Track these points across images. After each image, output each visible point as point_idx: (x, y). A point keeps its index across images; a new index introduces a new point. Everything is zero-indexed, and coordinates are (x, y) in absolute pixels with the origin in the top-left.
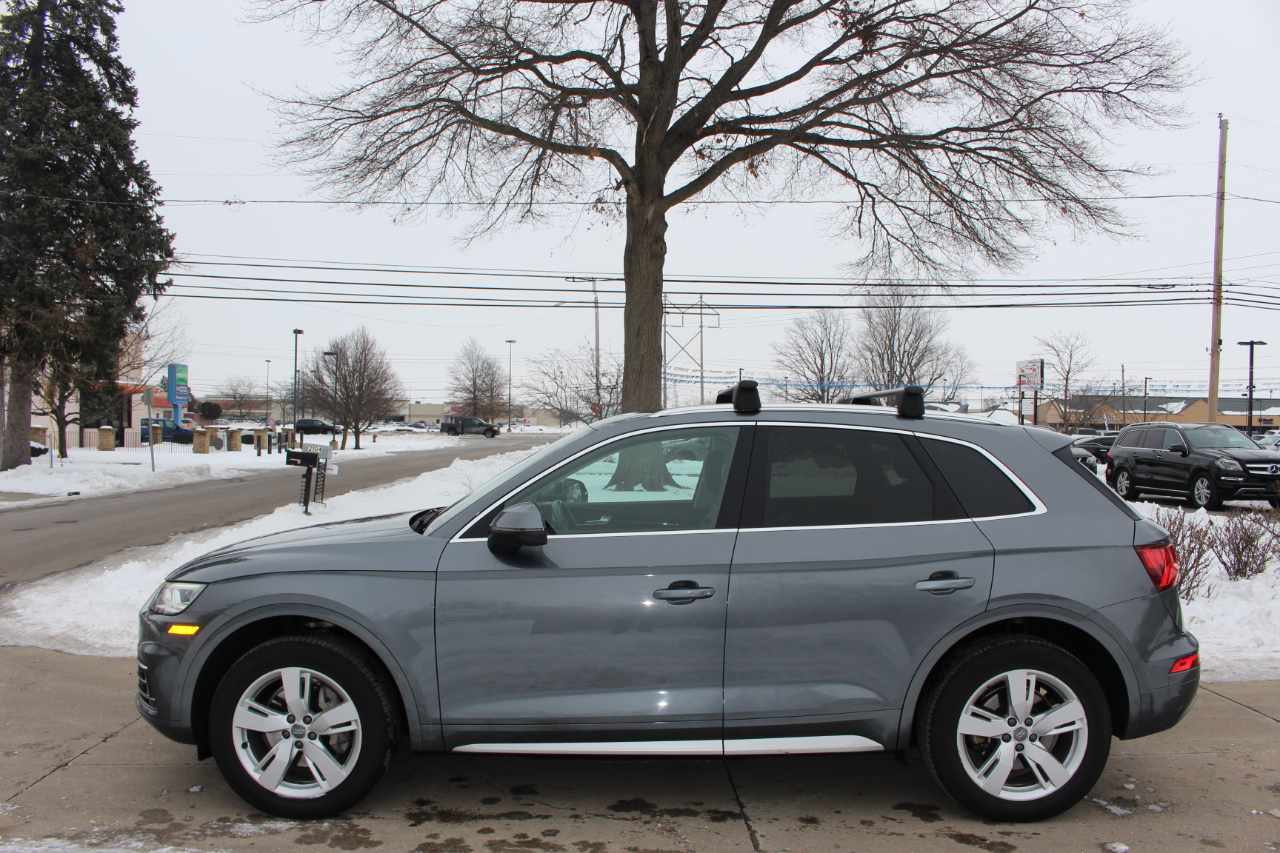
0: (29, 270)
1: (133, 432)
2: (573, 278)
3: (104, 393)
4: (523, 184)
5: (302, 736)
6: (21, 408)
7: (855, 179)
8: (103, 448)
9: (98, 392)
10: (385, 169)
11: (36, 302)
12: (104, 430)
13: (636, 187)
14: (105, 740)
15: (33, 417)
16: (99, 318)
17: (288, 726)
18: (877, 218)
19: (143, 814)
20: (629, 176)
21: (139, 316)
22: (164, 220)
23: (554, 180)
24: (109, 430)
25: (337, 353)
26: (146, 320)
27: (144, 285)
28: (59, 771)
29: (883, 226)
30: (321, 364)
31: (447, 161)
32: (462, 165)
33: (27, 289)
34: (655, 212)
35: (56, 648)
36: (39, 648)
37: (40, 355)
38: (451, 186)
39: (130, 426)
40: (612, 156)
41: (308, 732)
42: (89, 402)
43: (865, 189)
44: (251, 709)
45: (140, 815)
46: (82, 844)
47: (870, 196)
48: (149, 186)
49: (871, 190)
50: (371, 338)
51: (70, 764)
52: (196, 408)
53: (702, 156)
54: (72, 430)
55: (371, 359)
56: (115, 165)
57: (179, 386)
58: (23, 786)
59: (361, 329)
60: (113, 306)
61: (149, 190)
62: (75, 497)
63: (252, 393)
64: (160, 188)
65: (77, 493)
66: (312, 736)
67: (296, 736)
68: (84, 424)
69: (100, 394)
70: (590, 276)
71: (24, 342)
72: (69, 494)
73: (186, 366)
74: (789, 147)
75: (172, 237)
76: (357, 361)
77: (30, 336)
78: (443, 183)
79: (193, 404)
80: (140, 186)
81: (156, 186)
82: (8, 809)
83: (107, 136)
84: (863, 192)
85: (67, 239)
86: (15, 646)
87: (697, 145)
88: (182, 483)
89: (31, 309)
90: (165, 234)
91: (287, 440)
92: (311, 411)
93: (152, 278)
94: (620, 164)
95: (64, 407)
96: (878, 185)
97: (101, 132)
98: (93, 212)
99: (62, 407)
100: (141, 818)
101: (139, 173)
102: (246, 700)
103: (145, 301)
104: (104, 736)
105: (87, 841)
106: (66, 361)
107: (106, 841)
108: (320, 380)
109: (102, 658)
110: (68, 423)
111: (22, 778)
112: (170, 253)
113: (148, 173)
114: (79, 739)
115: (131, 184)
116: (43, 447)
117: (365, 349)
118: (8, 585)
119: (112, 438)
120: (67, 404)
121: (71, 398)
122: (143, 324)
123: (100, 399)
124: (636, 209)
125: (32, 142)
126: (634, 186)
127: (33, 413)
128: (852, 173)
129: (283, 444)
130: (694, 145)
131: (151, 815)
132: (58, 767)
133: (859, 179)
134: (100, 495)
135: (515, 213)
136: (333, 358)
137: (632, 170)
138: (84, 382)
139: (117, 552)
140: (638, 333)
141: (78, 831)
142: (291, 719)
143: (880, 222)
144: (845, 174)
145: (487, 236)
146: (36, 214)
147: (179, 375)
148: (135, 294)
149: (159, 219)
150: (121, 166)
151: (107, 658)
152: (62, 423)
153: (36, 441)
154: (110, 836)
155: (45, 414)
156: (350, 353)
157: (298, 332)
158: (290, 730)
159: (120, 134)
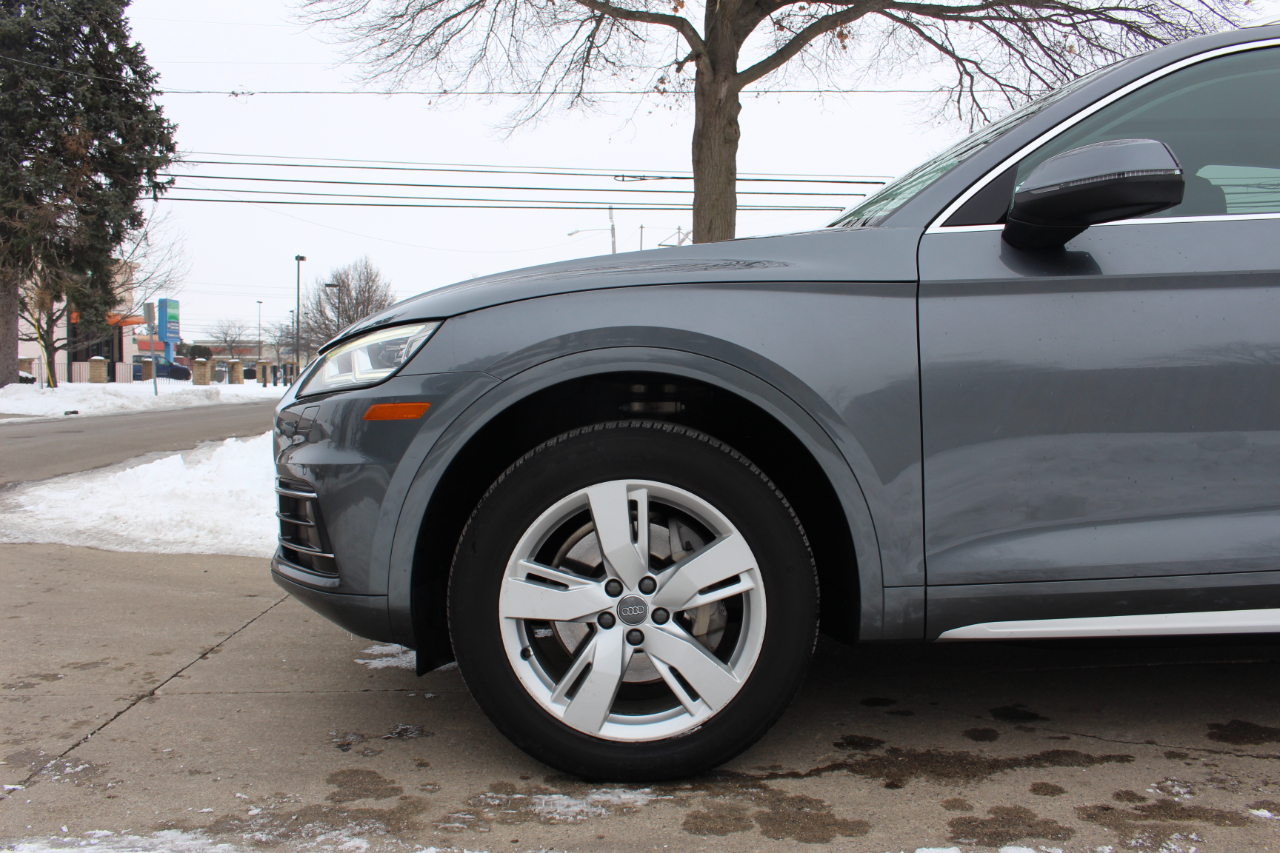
0: (12, 162)
1: (124, 368)
2: (623, 176)
3: (101, 304)
4: (573, 66)
5: (640, 619)
6: (7, 323)
7: (952, 54)
8: (94, 380)
9: (95, 302)
10: (417, 46)
11: (21, 198)
12: (96, 361)
13: (708, 61)
14: (204, 656)
15: (20, 342)
16: (94, 217)
17: (611, 603)
18: (974, 100)
19: (332, 779)
20: (701, 48)
21: (136, 220)
22: (164, 109)
23: (607, 61)
24: (101, 361)
25: (340, 285)
26: (145, 225)
27: (142, 186)
28: (142, 705)
29: (980, 110)
30: (323, 297)
31: (488, 37)
32: (506, 38)
33: (11, 184)
34: (728, 91)
35: (88, 544)
36: (64, 545)
37: (27, 262)
38: (493, 65)
39: (121, 359)
40: (681, 25)
41: (651, 608)
42: (85, 313)
43: (963, 66)
44: (532, 578)
45: (329, 782)
46: (238, 843)
47: (968, 74)
48: (145, 72)
49: (970, 67)
50: (375, 270)
51: (158, 692)
52: (185, 351)
53: (781, 28)
54: (61, 357)
55: (375, 291)
56: (106, 46)
57: (170, 322)
58: (86, 730)
59: (364, 259)
60: (110, 204)
61: (145, 77)
62: (73, 415)
63: (243, 338)
64: (158, 75)
65: (76, 412)
66: (660, 617)
67: (627, 620)
68: (74, 357)
69: (96, 305)
70: (642, 174)
71: (9, 244)
72: (66, 413)
73: (177, 302)
74: (879, 15)
75: (174, 127)
76: (361, 291)
77: (16, 237)
78: (484, 61)
79: (181, 348)
80: (135, 72)
81: (153, 73)
82: (68, 770)
83: (97, 9)
84: (961, 69)
85: (55, 126)
86: (29, 543)
87: (776, 14)
88: (190, 405)
89: (16, 206)
90: (165, 125)
91: (292, 373)
92: (306, 354)
93: (151, 174)
94: (691, 34)
95: (53, 332)
96: (979, 61)
97: (90, 6)
98: (84, 95)
99: (49, 332)
100: (334, 788)
101: (134, 57)
102: (520, 561)
103: (144, 204)
104: (200, 650)
105: (246, 836)
106: (58, 268)
107: (286, 836)
108: (322, 313)
109: (156, 555)
110: (57, 349)
111: (80, 716)
112: (171, 148)
113: (144, 58)
114: (160, 654)
115: (125, 71)
116: (30, 376)
117: (369, 278)
118: (9, 485)
119: (104, 370)
120: (55, 329)
121: (59, 322)
122: (142, 230)
123: (96, 309)
124: (707, 87)
125: (12, 14)
126: (705, 60)
127: (21, 339)
128: (950, 48)
129: (289, 377)
130: (772, 14)
131: (351, 783)
132: (140, 698)
133: (957, 53)
134: (101, 414)
135: (563, 99)
136: (335, 290)
137: (704, 43)
138: (79, 291)
139: (137, 456)
140: (710, 228)
141: (220, 814)
142: (614, 589)
143: (978, 105)
144: (941, 48)
145: (532, 123)
146: (19, 97)
147: (170, 311)
148: (132, 195)
149: (159, 109)
150: (112, 48)
151: (163, 555)
152: (51, 349)
153: (24, 370)
154: (291, 824)
155: (31, 339)
156: (353, 284)
157: (300, 258)
158: (614, 611)
159: (111, 8)
